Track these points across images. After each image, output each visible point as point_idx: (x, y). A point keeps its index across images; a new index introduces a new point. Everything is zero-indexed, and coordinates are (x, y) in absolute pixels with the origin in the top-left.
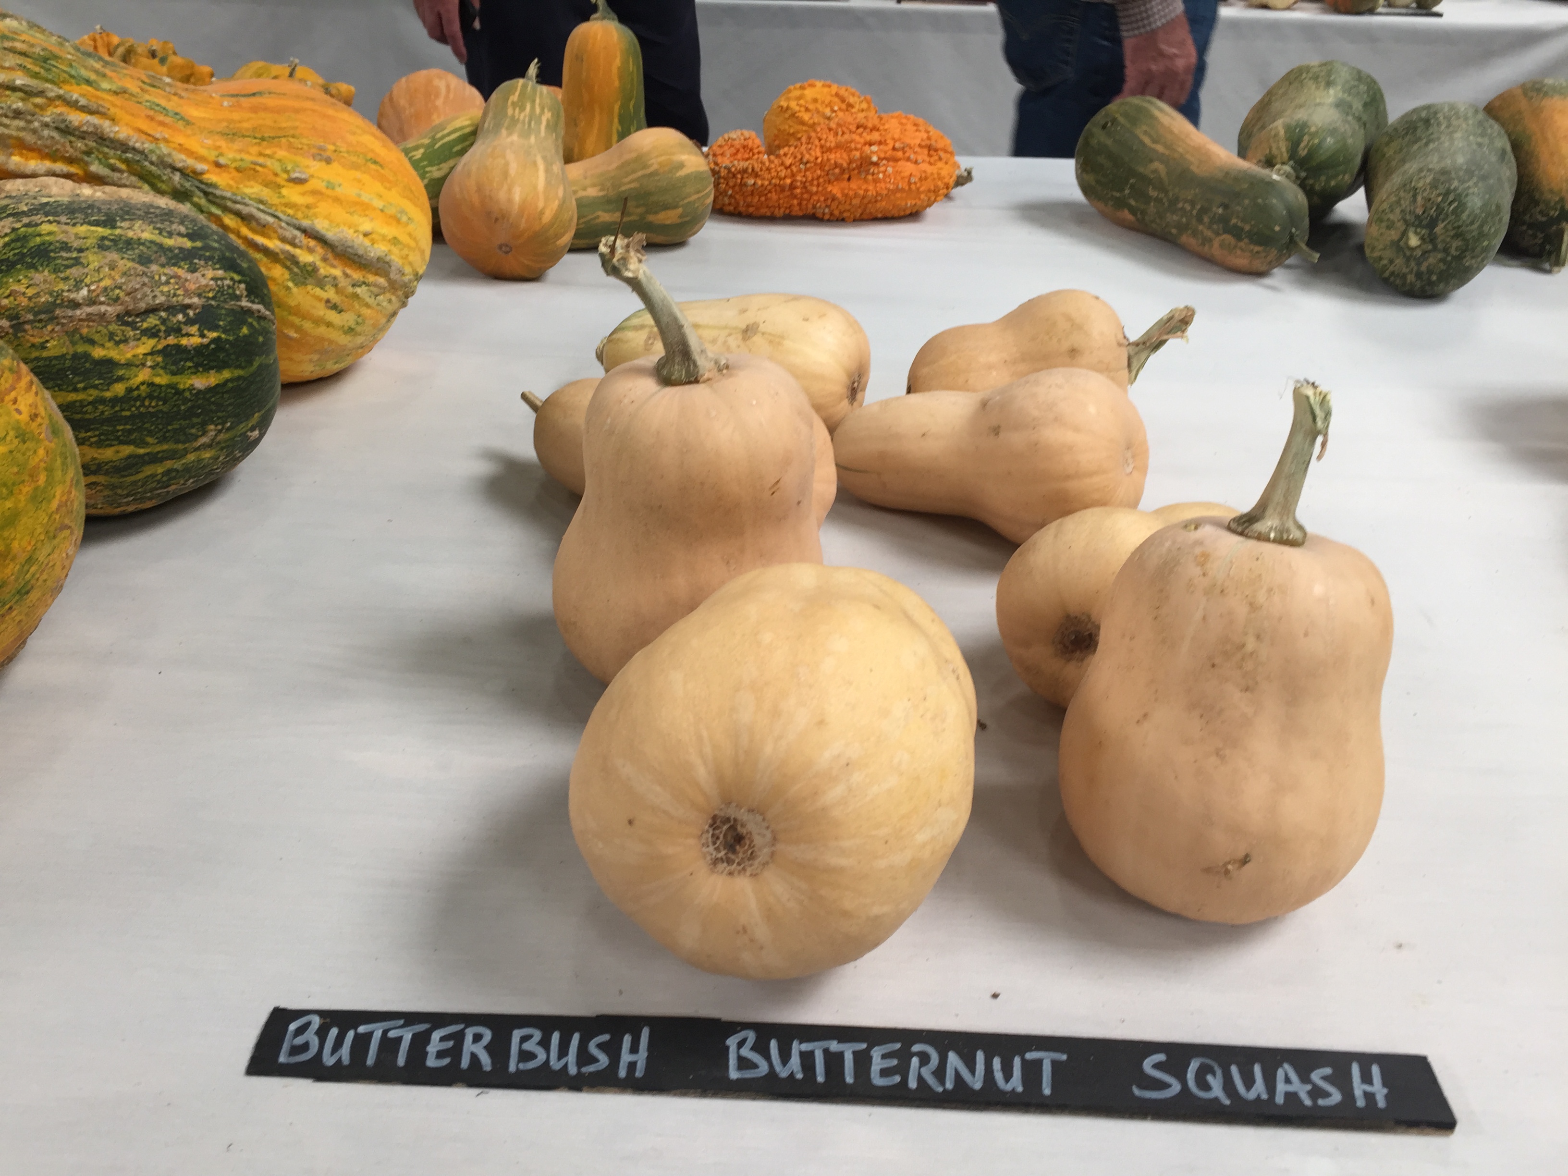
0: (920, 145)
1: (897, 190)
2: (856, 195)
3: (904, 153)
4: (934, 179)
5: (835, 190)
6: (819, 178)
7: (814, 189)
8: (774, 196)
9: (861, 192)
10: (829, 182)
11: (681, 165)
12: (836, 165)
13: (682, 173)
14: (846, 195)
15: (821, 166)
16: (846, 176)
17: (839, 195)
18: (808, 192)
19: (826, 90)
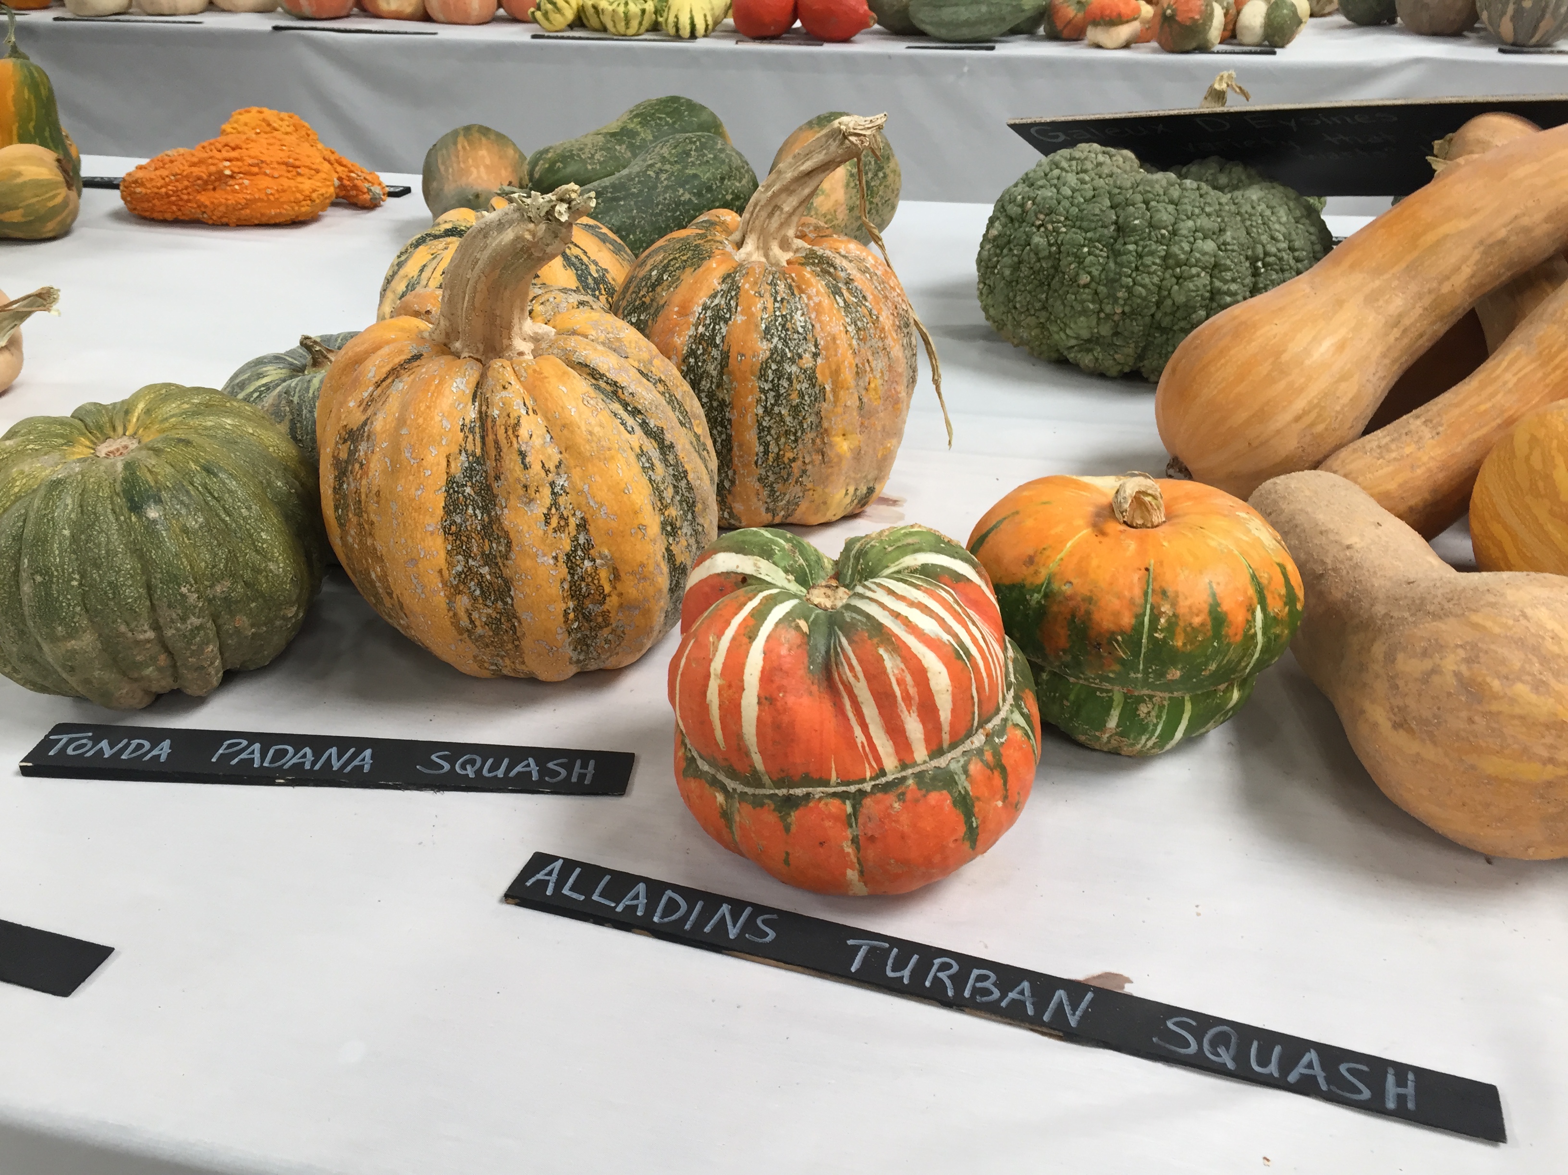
0: (279, 163)
1: (255, 201)
2: (220, 204)
3: (260, 168)
4: (293, 192)
5: (204, 198)
6: (186, 188)
7: (185, 197)
8: (156, 201)
9: (223, 201)
10: (199, 192)
11: (19, 174)
12: (199, 178)
13: (19, 180)
14: (212, 203)
15: (187, 177)
16: (211, 187)
17: (207, 203)
18: (181, 200)
19: (258, 115)
